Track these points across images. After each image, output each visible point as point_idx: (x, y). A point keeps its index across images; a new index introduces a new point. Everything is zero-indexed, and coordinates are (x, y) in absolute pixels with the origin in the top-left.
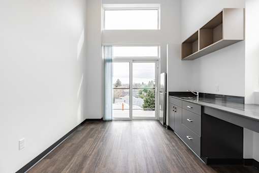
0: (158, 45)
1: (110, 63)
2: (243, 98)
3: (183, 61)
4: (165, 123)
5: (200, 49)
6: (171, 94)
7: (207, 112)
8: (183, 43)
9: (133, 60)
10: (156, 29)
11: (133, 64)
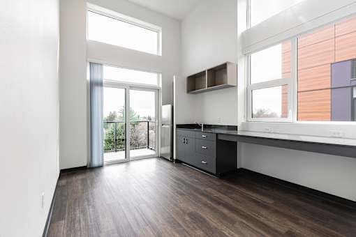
0: (158, 73)
1: (99, 88)
2: (237, 127)
3: (189, 95)
4: (172, 158)
5: (208, 87)
6: (179, 126)
7: (220, 138)
8: (189, 77)
9: (131, 87)
10: (155, 53)
11: (131, 91)
